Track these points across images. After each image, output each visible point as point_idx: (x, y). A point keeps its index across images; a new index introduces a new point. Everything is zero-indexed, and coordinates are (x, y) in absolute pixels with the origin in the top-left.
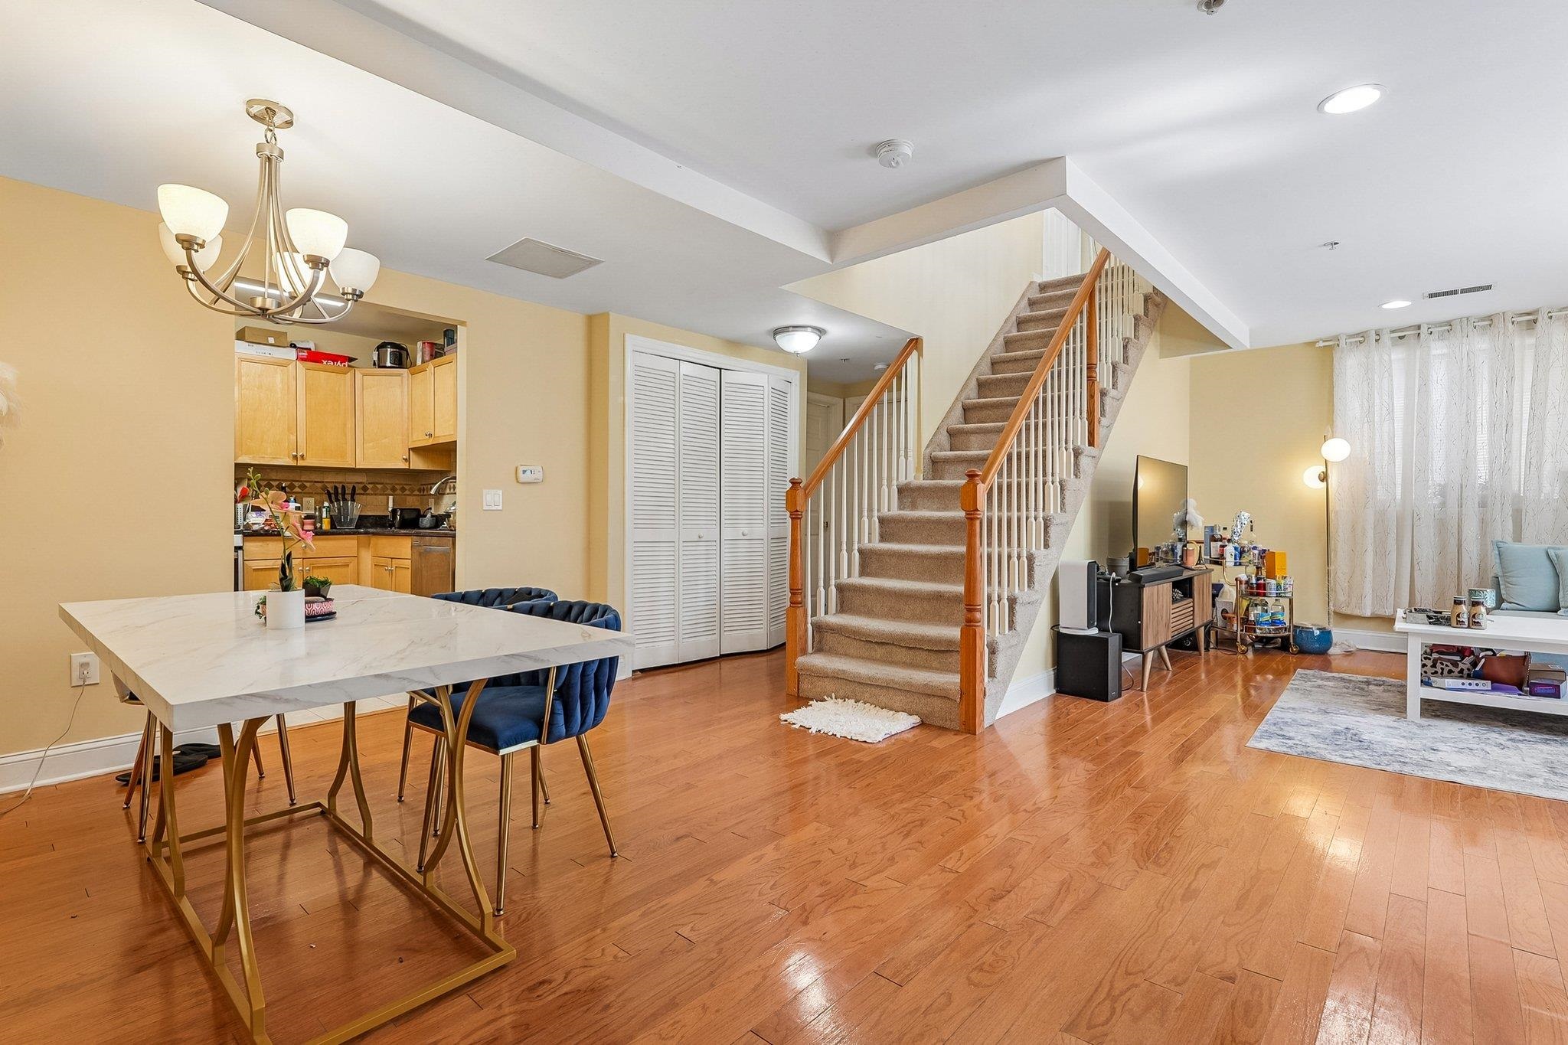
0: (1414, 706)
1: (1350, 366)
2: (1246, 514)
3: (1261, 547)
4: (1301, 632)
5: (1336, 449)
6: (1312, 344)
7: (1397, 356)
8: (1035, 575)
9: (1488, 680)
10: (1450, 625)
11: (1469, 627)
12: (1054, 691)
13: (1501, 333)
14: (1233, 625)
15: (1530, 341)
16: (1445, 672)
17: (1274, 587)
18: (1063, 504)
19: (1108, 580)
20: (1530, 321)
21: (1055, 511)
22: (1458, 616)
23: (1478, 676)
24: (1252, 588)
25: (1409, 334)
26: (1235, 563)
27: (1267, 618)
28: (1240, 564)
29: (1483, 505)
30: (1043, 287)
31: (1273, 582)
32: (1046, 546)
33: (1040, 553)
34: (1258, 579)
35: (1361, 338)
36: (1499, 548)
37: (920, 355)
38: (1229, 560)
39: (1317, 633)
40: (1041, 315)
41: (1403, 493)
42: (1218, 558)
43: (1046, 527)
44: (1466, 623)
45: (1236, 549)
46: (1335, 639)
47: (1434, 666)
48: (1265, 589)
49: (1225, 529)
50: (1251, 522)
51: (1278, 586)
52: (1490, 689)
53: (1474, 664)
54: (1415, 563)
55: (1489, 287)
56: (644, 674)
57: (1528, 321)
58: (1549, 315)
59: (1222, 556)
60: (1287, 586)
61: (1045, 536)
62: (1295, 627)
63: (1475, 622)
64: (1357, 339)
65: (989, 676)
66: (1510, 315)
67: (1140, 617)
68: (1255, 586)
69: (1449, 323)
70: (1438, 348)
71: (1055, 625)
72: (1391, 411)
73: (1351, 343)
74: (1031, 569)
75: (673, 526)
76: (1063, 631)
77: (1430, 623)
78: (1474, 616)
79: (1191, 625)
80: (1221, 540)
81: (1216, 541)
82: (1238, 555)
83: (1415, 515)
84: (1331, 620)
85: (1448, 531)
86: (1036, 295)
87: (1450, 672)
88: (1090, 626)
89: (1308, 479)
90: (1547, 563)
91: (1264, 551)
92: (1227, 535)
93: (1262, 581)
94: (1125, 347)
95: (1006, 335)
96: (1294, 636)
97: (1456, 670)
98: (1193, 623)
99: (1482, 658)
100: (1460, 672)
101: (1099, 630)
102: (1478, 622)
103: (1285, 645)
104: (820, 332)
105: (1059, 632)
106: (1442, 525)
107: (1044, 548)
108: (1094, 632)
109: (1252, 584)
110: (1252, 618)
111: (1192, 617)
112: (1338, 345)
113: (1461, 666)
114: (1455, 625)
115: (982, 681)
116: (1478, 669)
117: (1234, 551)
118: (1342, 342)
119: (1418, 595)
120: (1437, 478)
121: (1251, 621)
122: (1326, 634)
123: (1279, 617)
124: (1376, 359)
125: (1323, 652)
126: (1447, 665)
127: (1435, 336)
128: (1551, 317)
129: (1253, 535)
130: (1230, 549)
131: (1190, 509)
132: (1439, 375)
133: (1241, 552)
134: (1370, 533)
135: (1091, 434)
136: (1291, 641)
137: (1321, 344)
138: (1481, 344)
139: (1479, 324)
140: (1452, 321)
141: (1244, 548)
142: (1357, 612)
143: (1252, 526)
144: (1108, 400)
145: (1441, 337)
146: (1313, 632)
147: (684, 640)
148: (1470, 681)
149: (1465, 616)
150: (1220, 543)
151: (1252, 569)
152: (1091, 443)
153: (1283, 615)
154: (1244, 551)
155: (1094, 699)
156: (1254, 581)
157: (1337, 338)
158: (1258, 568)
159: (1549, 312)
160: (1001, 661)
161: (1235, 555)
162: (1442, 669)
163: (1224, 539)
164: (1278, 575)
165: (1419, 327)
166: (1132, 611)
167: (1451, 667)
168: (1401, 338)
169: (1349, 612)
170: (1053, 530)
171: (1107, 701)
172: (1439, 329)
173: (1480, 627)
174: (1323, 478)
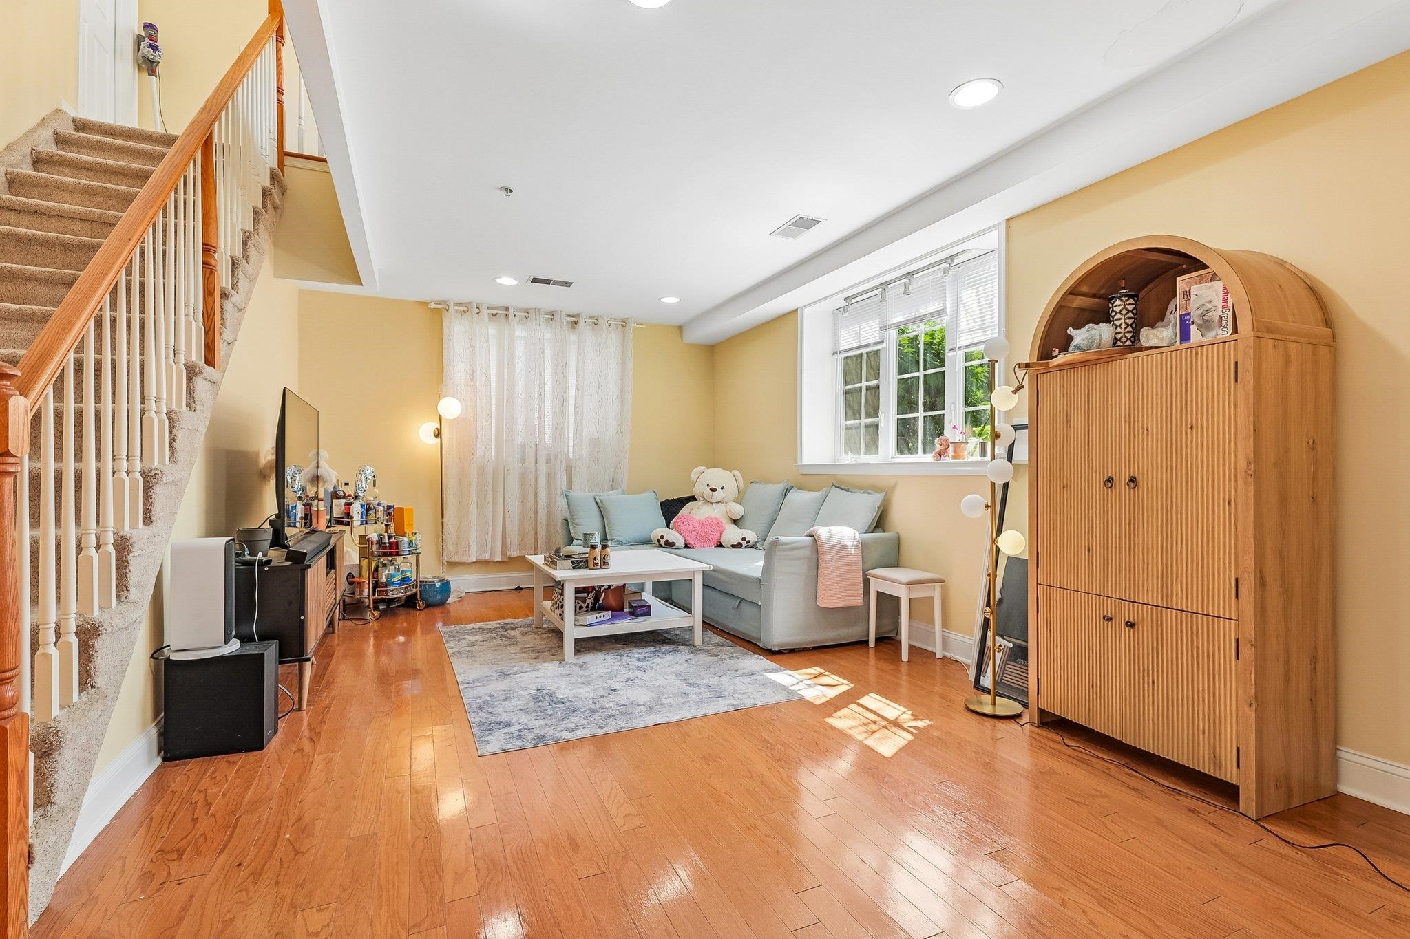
0: (569, 648)
1: (457, 331)
2: (371, 469)
3: (385, 503)
4: (425, 585)
5: (450, 407)
6: (425, 304)
7: (491, 330)
8: (129, 576)
9: (612, 611)
10: (587, 567)
11: (601, 568)
14: (363, 591)
15: (573, 338)
17: (406, 545)
18: (172, 450)
19: (251, 564)
20: (575, 321)
21: (162, 462)
22: (595, 559)
23: (603, 608)
24: (384, 548)
25: (500, 313)
26: (363, 521)
27: (398, 577)
28: (366, 523)
29: (549, 461)
30: (81, 125)
31: (406, 539)
32: (147, 520)
33: (138, 533)
34: (390, 537)
35: (465, 308)
36: (566, 496)
38: (357, 519)
39: (438, 585)
40: (84, 162)
41: (497, 451)
42: (342, 518)
43: (147, 488)
44: (598, 564)
45: (362, 506)
46: (453, 587)
48: (397, 548)
49: (347, 484)
50: (374, 476)
51: (410, 542)
52: (613, 618)
53: (597, 598)
54: (506, 511)
55: (568, 284)
57: (572, 322)
58: (585, 320)
59: (348, 515)
60: (418, 542)
61: (144, 504)
62: (421, 582)
63: (604, 562)
64: (462, 308)
65: (37, 806)
67: (302, 610)
68: (387, 545)
70: (518, 330)
72: (488, 378)
73: (458, 310)
74: (122, 564)
76: (175, 657)
78: (604, 558)
80: (344, 497)
81: (338, 498)
82: (365, 512)
83: (506, 470)
84: (445, 570)
85: (527, 482)
86: (68, 130)
88: (227, 639)
89: (423, 434)
90: (596, 506)
91: (389, 507)
92: (350, 490)
93: (393, 540)
94: (245, 242)
95: (11, 169)
96: (420, 591)
97: (584, 606)
99: (603, 592)
100: (587, 607)
101: (241, 641)
102: (606, 563)
103: (410, 602)
105: (168, 662)
106: (523, 478)
107: (144, 523)
108: (234, 647)
109: (385, 543)
110: (383, 580)
112: (447, 310)
114: (592, 567)
115: (23, 821)
116: (600, 602)
117: (360, 508)
118: (452, 308)
119: (508, 539)
120: (519, 439)
121: (382, 583)
122: (446, 584)
123: (408, 574)
124: (477, 329)
125: (442, 604)
127: (517, 319)
128: (585, 322)
129: (376, 490)
130: (356, 508)
131: (323, 463)
132: (521, 352)
133: (368, 509)
134: (474, 486)
135: (210, 348)
136: (418, 597)
137: (432, 306)
138: (547, 334)
140: (531, 309)
141: (370, 504)
142: (465, 560)
143: (374, 481)
144: (228, 306)
145: (522, 321)
146: (435, 585)
149: (598, 558)
150: (343, 501)
151: (380, 527)
152: (210, 362)
153: (411, 572)
154: (370, 508)
155: (238, 751)
156: (387, 540)
157: (446, 303)
158: (386, 525)
159: (586, 318)
160: (65, 763)
161: (362, 513)
163: (349, 495)
164: (407, 531)
165: (507, 309)
166: (290, 603)
167: (581, 604)
168: (494, 315)
169: (457, 561)
170: (159, 493)
171: (260, 748)
172: (520, 314)
173: (605, 567)
174: (438, 434)
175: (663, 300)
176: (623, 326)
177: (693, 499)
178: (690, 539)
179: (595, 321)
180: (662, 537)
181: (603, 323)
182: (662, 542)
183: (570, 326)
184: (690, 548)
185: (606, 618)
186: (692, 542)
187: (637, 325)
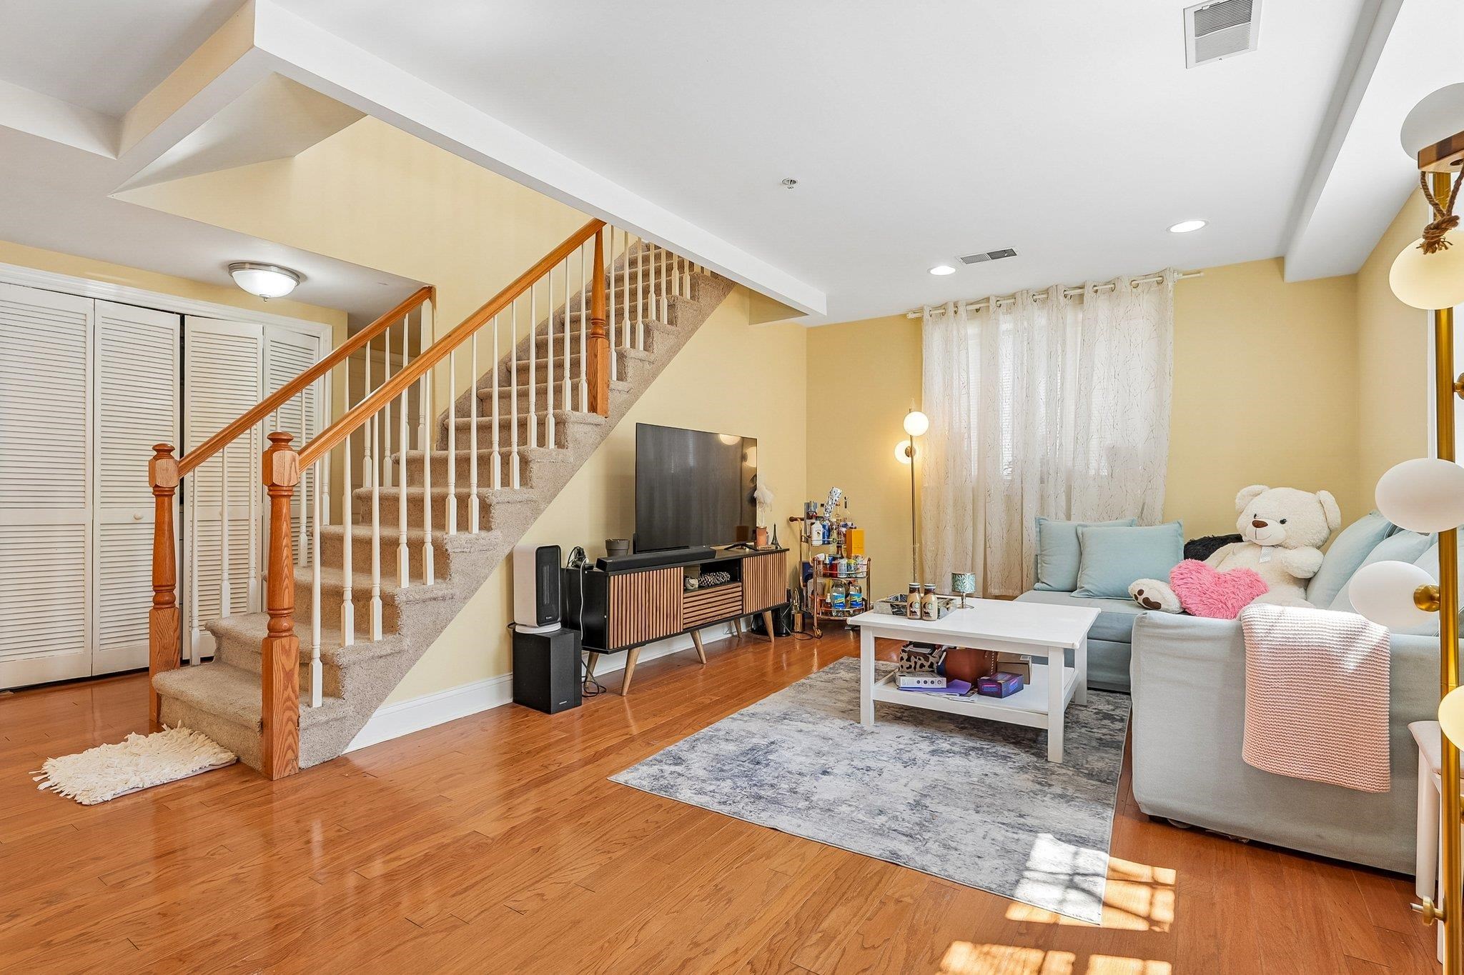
0: (867, 712)
1: (934, 338)
2: (839, 491)
5: (916, 423)
6: (904, 316)
7: (972, 330)
8: (451, 565)
9: (945, 677)
10: (906, 616)
11: (921, 619)
12: (510, 700)
13: (1054, 306)
16: (918, 666)
18: (526, 478)
20: (1078, 295)
21: (513, 486)
22: (911, 606)
23: (937, 673)
24: (827, 569)
25: (981, 307)
26: (824, 541)
28: (829, 543)
32: (486, 528)
34: (832, 559)
35: (942, 310)
36: (1040, 525)
37: (434, 306)
41: (978, 469)
43: (485, 506)
44: (919, 613)
45: (824, 527)
47: (909, 660)
48: (837, 570)
49: (822, 506)
51: (849, 565)
52: (945, 687)
55: (1011, 253)
56: (17, 694)
58: (1095, 288)
59: (811, 534)
60: (858, 566)
63: (925, 613)
64: (939, 312)
65: (327, 697)
66: (1061, 289)
67: (606, 610)
68: (829, 566)
69: (1013, 296)
70: (1006, 324)
71: (512, 625)
72: (966, 385)
73: (936, 315)
75: (82, 505)
76: (518, 629)
77: (894, 613)
78: (924, 607)
79: (741, 612)
82: (826, 533)
83: (986, 491)
85: (1014, 504)
87: (922, 666)
88: (541, 622)
89: (898, 453)
90: (1075, 540)
92: (823, 512)
94: (672, 306)
97: (927, 664)
98: (742, 609)
99: (944, 651)
100: (930, 666)
102: (928, 613)
104: (297, 276)
105: (518, 634)
106: (1009, 499)
110: (828, 600)
111: (741, 603)
112: (924, 317)
113: (931, 659)
115: (291, 708)
116: (939, 664)
117: (822, 529)
118: (928, 315)
123: (856, 598)
124: (955, 333)
126: (919, 659)
127: (1003, 309)
128: (1096, 291)
129: (847, 512)
132: (1007, 350)
134: (950, 510)
135: (594, 398)
137: (911, 316)
138: (1040, 318)
139: (1040, 297)
140: (1015, 293)
143: (846, 503)
144: (632, 362)
145: (1009, 310)
147: (102, 647)
148: (934, 679)
149: (917, 606)
152: (593, 409)
155: (540, 710)
157: (921, 310)
158: (838, 547)
159: (1095, 286)
161: (824, 533)
162: (916, 663)
165: (988, 299)
167: (923, 661)
168: (977, 310)
170: (499, 510)
171: (548, 712)
172: (1005, 302)
173: (927, 619)
174: (909, 453)
175: (1174, 229)
176: (1158, 283)
177: (1238, 539)
178: (1189, 601)
179: (1112, 286)
180: (1141, 592)
181: (1124, 286)
182: (1141, 598)
183: (1077, 302)
184: (1190, 614)
185: (936, 686)
186: (1192, 604)
187: (1184, 275)
